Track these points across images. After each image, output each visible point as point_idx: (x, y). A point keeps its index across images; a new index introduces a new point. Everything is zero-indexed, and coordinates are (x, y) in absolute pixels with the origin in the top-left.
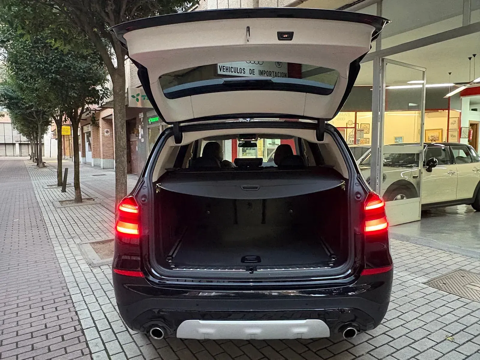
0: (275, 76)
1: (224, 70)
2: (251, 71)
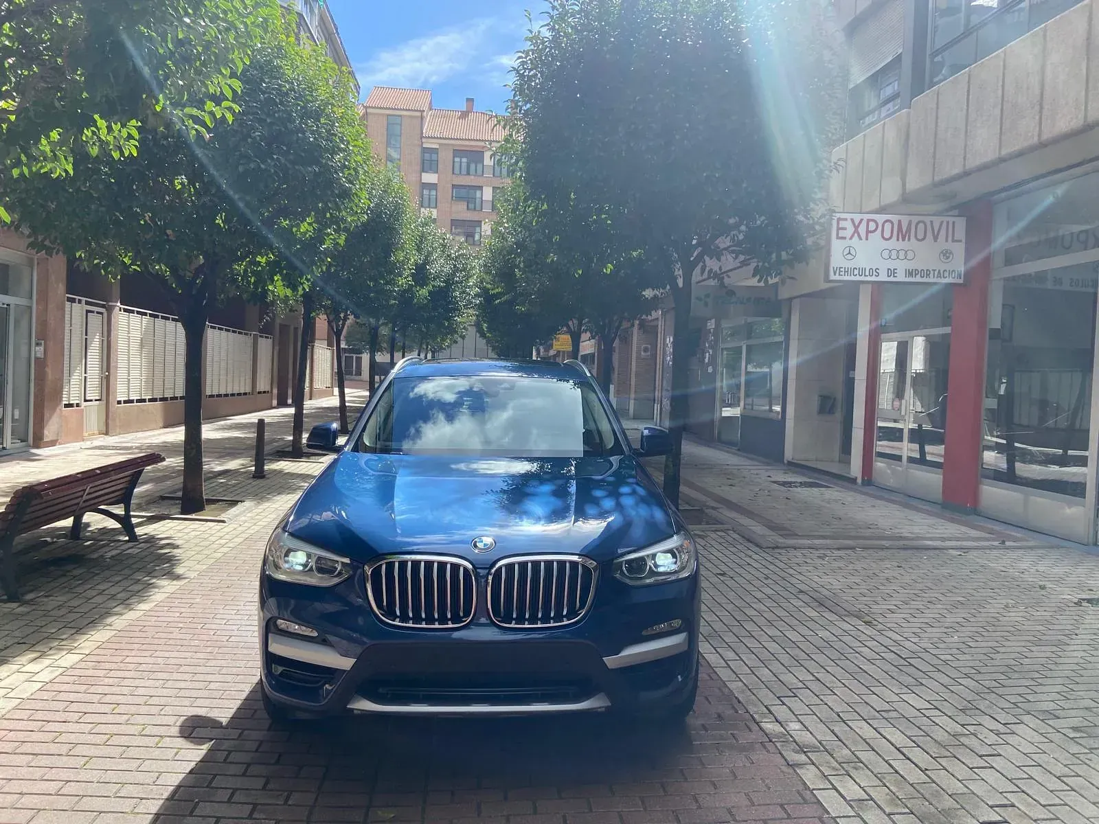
0: (938, 277)
1: (841, 273)
2: (891, 272)
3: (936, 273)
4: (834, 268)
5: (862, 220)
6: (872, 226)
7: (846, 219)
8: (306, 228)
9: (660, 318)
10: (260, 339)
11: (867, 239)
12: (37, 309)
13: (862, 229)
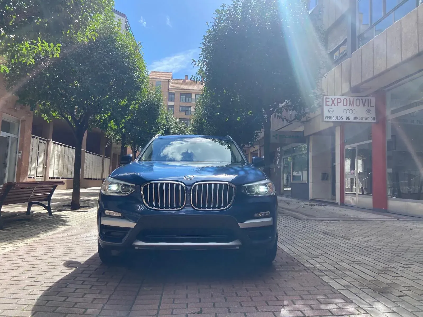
0: (366, 120)
1: (328, 118)
2: (348, 118)
3: (365, 118)
4: (325, 116)
5: (335, 98)
6: (339, 101)
7: (329, 98)
8: (123, 102)
9: (259, 149)
10: (105, 158)
11: (337, 105)
12: (20, 139)
13: (335, 102)
